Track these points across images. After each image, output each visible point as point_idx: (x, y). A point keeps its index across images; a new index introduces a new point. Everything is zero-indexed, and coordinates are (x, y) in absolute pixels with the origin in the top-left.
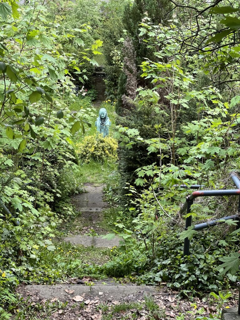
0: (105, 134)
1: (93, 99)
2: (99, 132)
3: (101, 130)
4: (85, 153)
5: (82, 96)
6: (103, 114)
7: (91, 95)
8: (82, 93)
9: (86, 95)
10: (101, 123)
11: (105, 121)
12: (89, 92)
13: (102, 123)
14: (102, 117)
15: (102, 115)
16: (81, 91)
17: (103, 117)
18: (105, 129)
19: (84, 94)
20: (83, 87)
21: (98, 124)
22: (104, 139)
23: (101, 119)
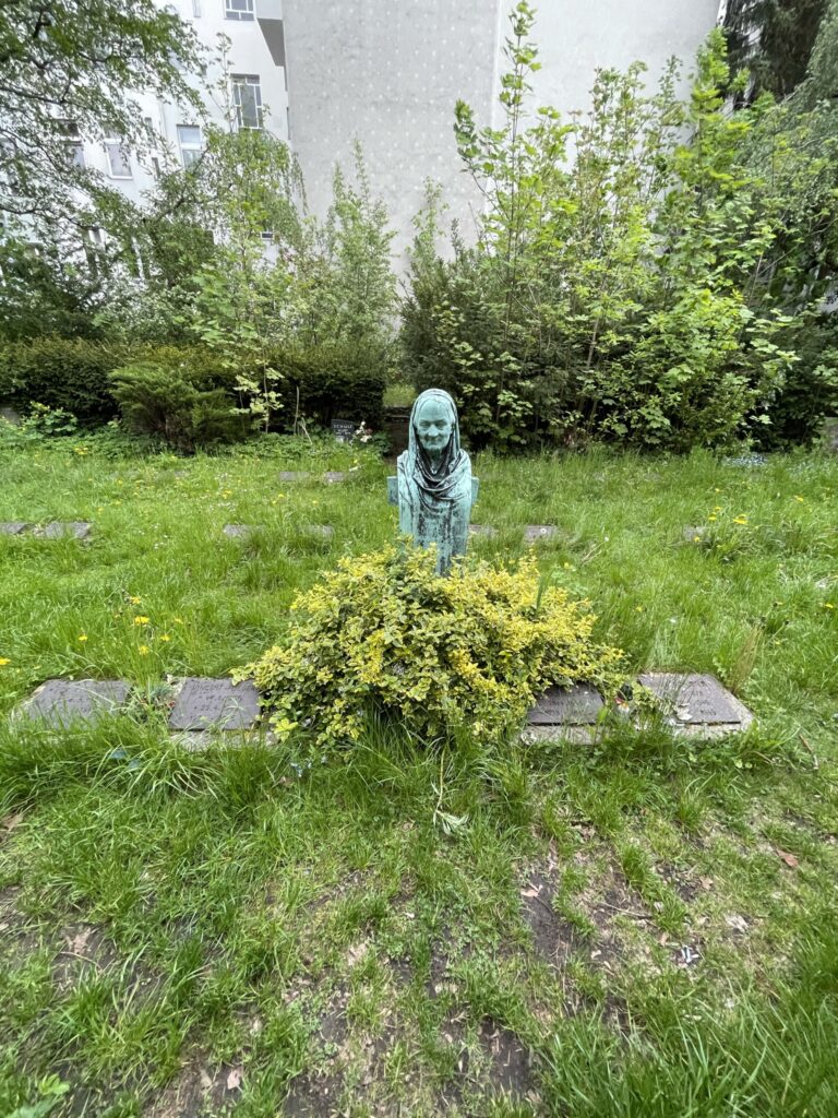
0: (449, 549)
1: (386, 451)
2: (413, 535)
3: (421, 524)
4: (324, 676)
5: (361, 443)
6: (439, 424)
7: (382, 443)
8: (361, 436)
9: (369, 441)
10: (421, 481)
11: (445, 470)
12: (377, 436)
13: (431, 484)
14: (429, 446)
15: (433, 431)
16: (358, 432)
17: (439, 446)
18: (447, 521)
19: (365, 439)
20: (363, 423)
21: (402, 489)
22: (448, 588)
23: (425, 457)
